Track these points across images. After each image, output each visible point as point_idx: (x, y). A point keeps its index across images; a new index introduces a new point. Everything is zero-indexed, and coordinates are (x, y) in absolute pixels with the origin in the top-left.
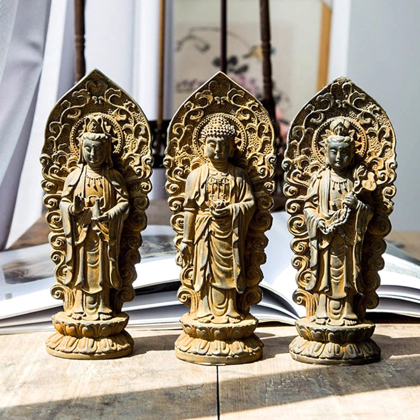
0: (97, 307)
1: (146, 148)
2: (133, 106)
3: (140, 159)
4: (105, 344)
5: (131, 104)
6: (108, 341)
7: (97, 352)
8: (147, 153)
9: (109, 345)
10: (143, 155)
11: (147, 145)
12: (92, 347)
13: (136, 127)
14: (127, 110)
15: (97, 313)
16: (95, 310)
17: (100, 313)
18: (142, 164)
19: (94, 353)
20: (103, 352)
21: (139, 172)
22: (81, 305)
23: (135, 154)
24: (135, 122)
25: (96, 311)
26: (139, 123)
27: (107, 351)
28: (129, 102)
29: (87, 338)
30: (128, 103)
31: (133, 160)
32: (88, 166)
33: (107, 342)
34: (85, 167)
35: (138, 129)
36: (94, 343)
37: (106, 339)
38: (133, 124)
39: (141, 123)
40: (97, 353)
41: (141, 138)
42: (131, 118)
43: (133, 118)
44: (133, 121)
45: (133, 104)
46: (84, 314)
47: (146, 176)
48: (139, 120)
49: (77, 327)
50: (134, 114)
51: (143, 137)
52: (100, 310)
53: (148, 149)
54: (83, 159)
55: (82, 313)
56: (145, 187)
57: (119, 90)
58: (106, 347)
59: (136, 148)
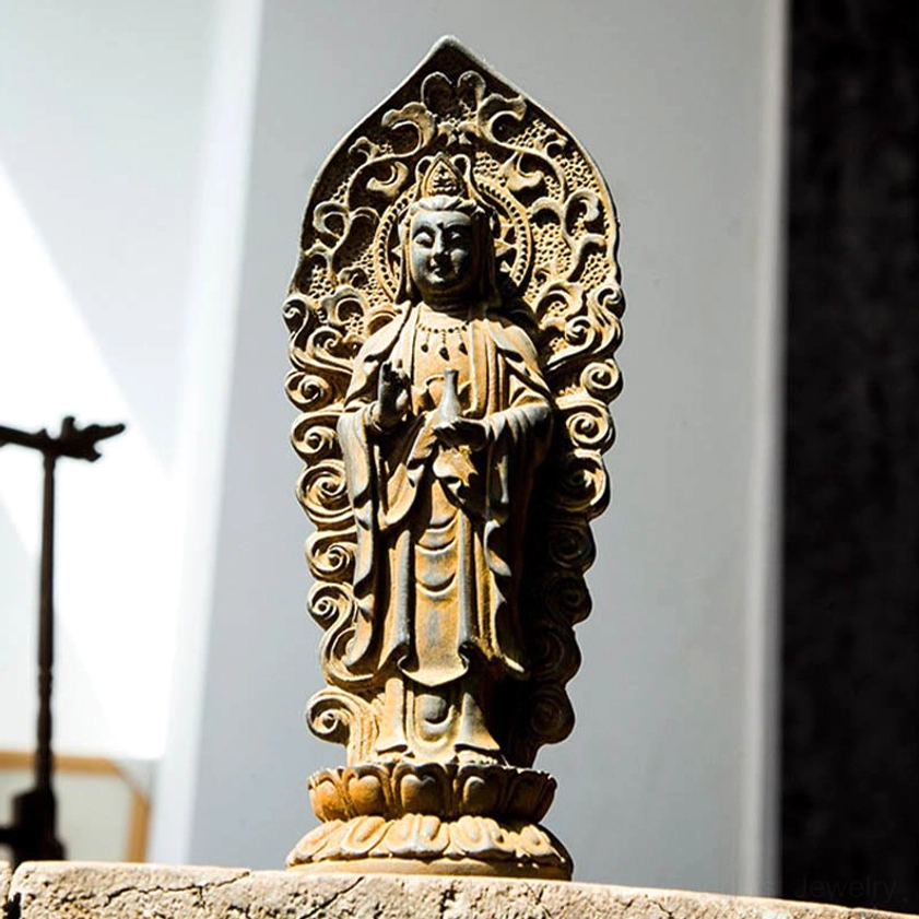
0: (451, 733)
1: (602, 264)
2: (561, 141)
3: (584, 298)
4: (475, 832)
5: (553, 137)
6: (487, 826)
7: (445, 853)
8: (604, 277)
9: (490, 837)
10: (592, 287)
11: (604, 256)
12: (433, 837)
13: (571, 202)
14: (544, 154)
15: (451, 748)
16: (443, 740)
17: (460, 748)
18: (590, 311)
19: (439, 855)
20: (469, 855)
21: (582, 330)
22: (401, 725)
23: (567, 284)
24: (567, 191)
25: (447, 745)
26: (579, 190)
27: (484, 852)
28: (549, 131)
29: (419, 816)
30: (545, 137)
31: (563, 300)
32: (422, 304)
33: (480, 825)
34: (415, 310)
35: (577, 208)
36: (439, 827)
37: (478, 819)
38: (561, 196)
39: (586, 189)
40: (448, 856)
41: (586, 237)
42: (556, 180)
43: (560, 177)
44: (561, 189)
45: (560, 136)
46: (408, 752)
47: (599, 345)
48: (580, 184)
49: (384, 777)
50: (563, 166)
51: (590, 231)
52: (460, 739)
53: (606, 266)
54: (408, 286)
55: (401, 748)
56: (600, 376)
57: (520, 99)
58: (477, 840)
59: (572, 268)
